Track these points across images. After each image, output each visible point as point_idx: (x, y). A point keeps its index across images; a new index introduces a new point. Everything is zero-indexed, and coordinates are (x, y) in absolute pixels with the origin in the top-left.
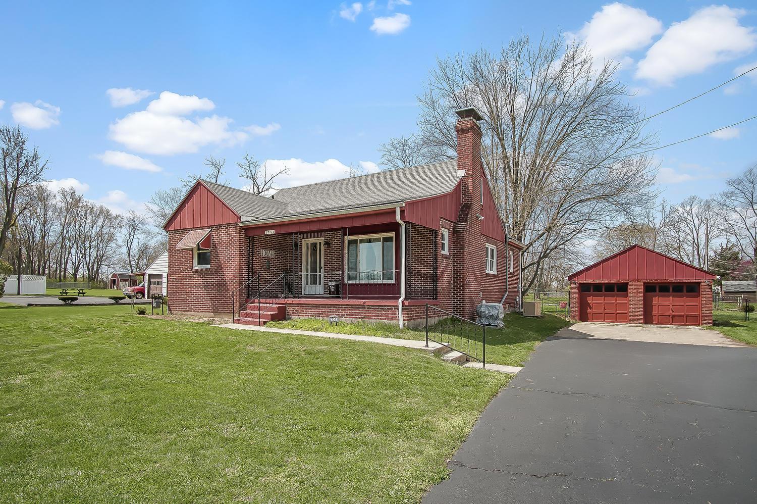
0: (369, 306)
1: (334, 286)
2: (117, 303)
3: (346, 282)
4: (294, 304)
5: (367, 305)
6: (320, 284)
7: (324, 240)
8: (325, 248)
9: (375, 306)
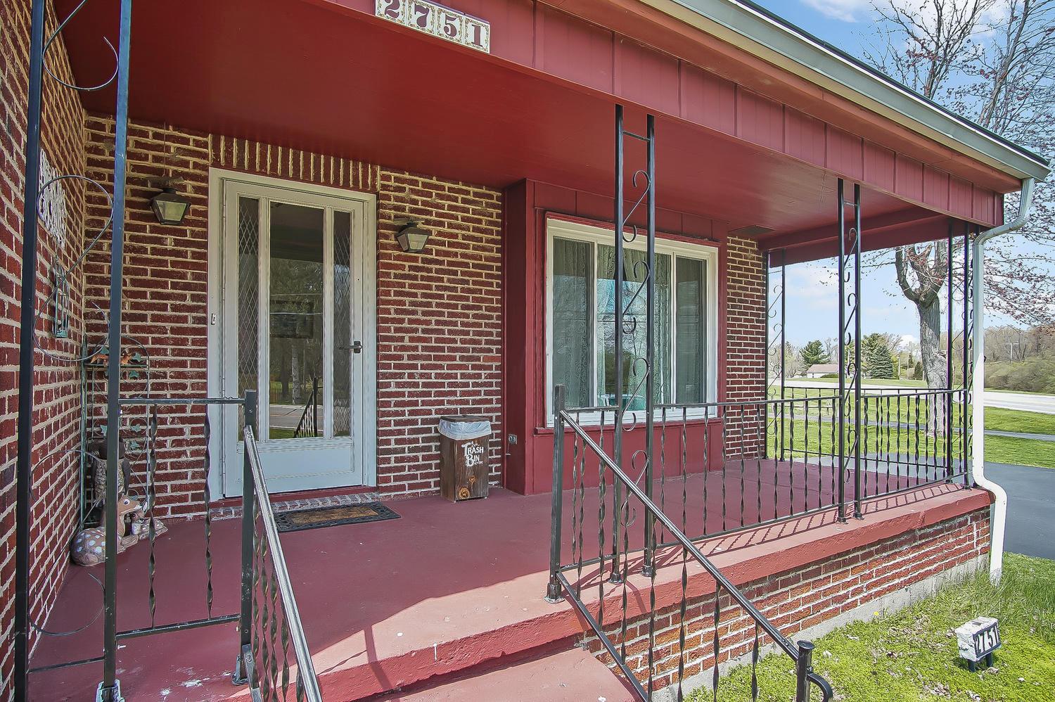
5: (921, 528)
7: (379, 206)
8: (379, 246)
9: (938, 522)
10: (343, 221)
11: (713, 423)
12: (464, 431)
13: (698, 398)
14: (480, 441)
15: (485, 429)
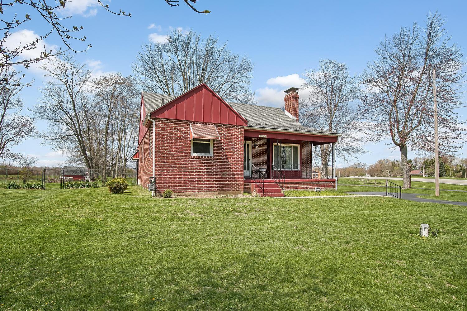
3: (274, 169)
7: (252, 143)
8: (252, 148)
9: (324, 182)
10: (248, 145)
11: (299, 171)
12: (262, 170)
13: (297, 168)
14: (264, 171)
15: (265, 170)
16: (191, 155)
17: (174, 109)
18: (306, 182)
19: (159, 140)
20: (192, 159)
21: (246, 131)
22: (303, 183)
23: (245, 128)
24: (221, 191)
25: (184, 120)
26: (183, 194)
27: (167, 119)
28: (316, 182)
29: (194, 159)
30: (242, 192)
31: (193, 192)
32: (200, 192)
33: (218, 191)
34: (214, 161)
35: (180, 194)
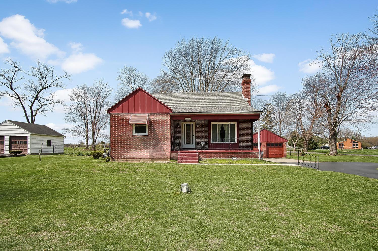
0: (244, 152)
1: (204, 144)
2: (16, 156)
3: (212, 142)
4: (203, 153)
5: (243, 152)
6: (192, 143)
7: (195, 123)
8: (195, 126)
9: (247, 152)
10: (192, 125)
16: (133, 135)
17: (121, 106)
18: (229, 152)
19: (113, 127)
20: (133, 137)
21: (172, 116)
22: (226, 154)
23: (171, 114)
24: (153, 158)
25: (128, 113)
26: (127, 159)
27: (117, 113)
28: (238, 152)
29: (134, 137)
30: (169, 159)
31: (134, 158)
32: (139, 158)
33: (151, 158)
34: (148, 138)
35: (125, 160)
